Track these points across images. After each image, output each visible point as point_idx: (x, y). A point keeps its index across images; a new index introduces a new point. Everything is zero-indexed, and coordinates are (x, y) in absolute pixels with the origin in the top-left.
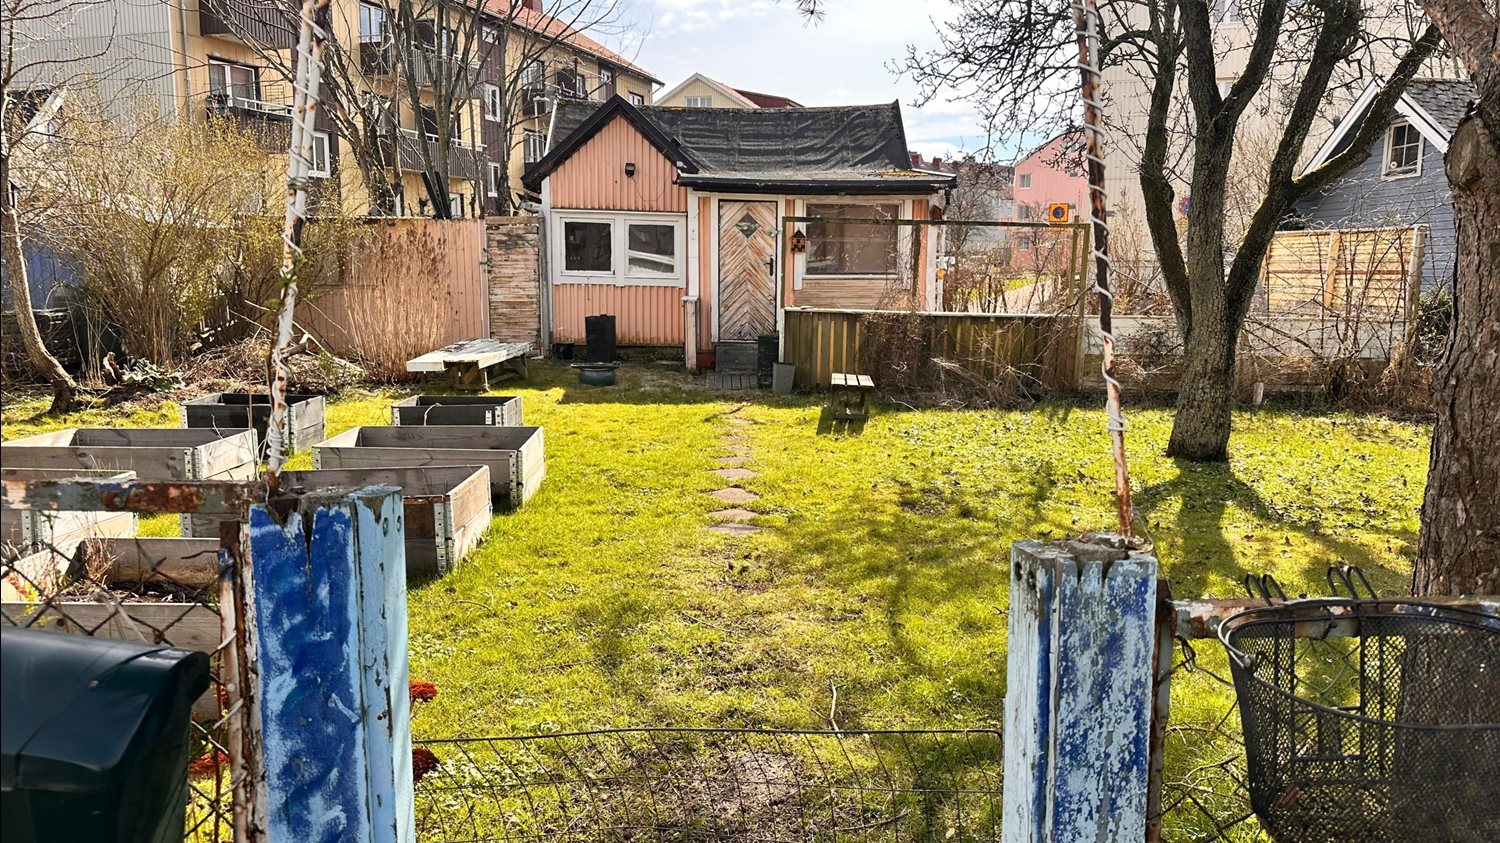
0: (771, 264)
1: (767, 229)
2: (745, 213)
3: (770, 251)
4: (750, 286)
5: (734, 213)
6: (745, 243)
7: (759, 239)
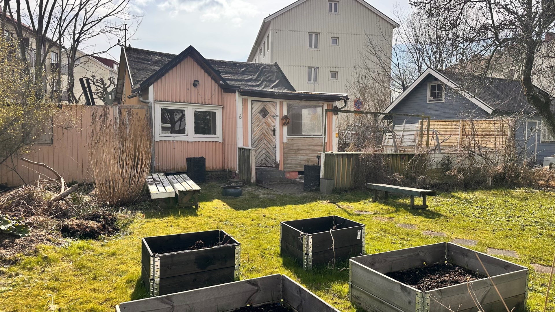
0: (274, 131)
1: (272, 114)
2: (263, 107)
3: (273, 125)
4: (265, 141)
5: (258, 106)
6: (263, 121)
7: (269, 119)
